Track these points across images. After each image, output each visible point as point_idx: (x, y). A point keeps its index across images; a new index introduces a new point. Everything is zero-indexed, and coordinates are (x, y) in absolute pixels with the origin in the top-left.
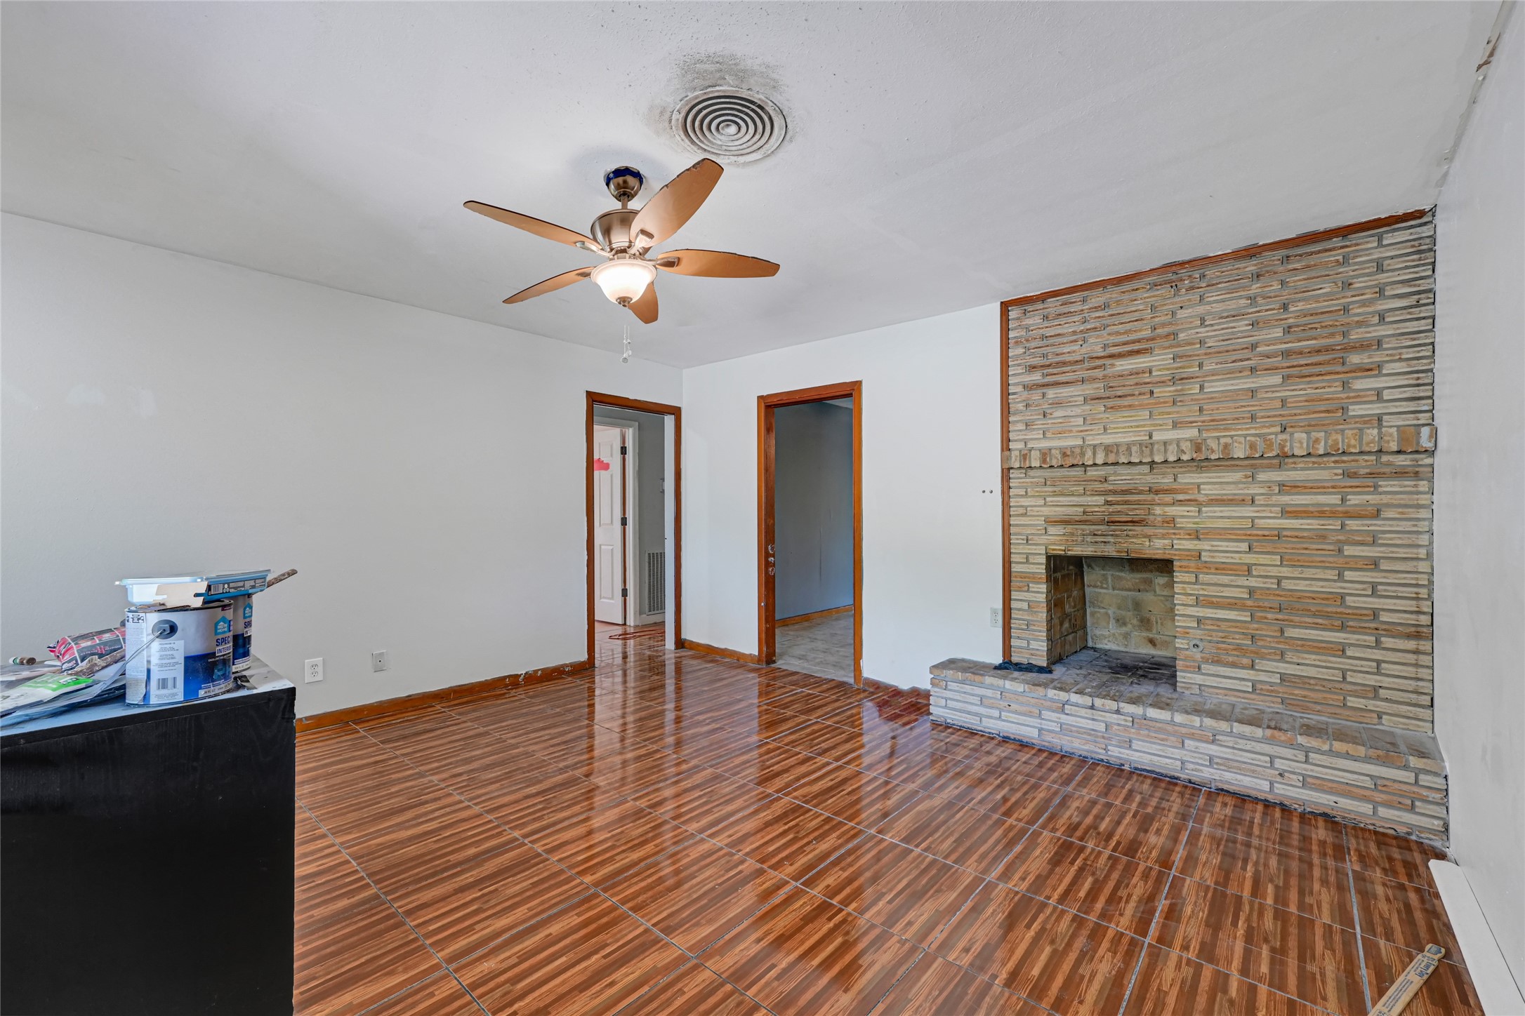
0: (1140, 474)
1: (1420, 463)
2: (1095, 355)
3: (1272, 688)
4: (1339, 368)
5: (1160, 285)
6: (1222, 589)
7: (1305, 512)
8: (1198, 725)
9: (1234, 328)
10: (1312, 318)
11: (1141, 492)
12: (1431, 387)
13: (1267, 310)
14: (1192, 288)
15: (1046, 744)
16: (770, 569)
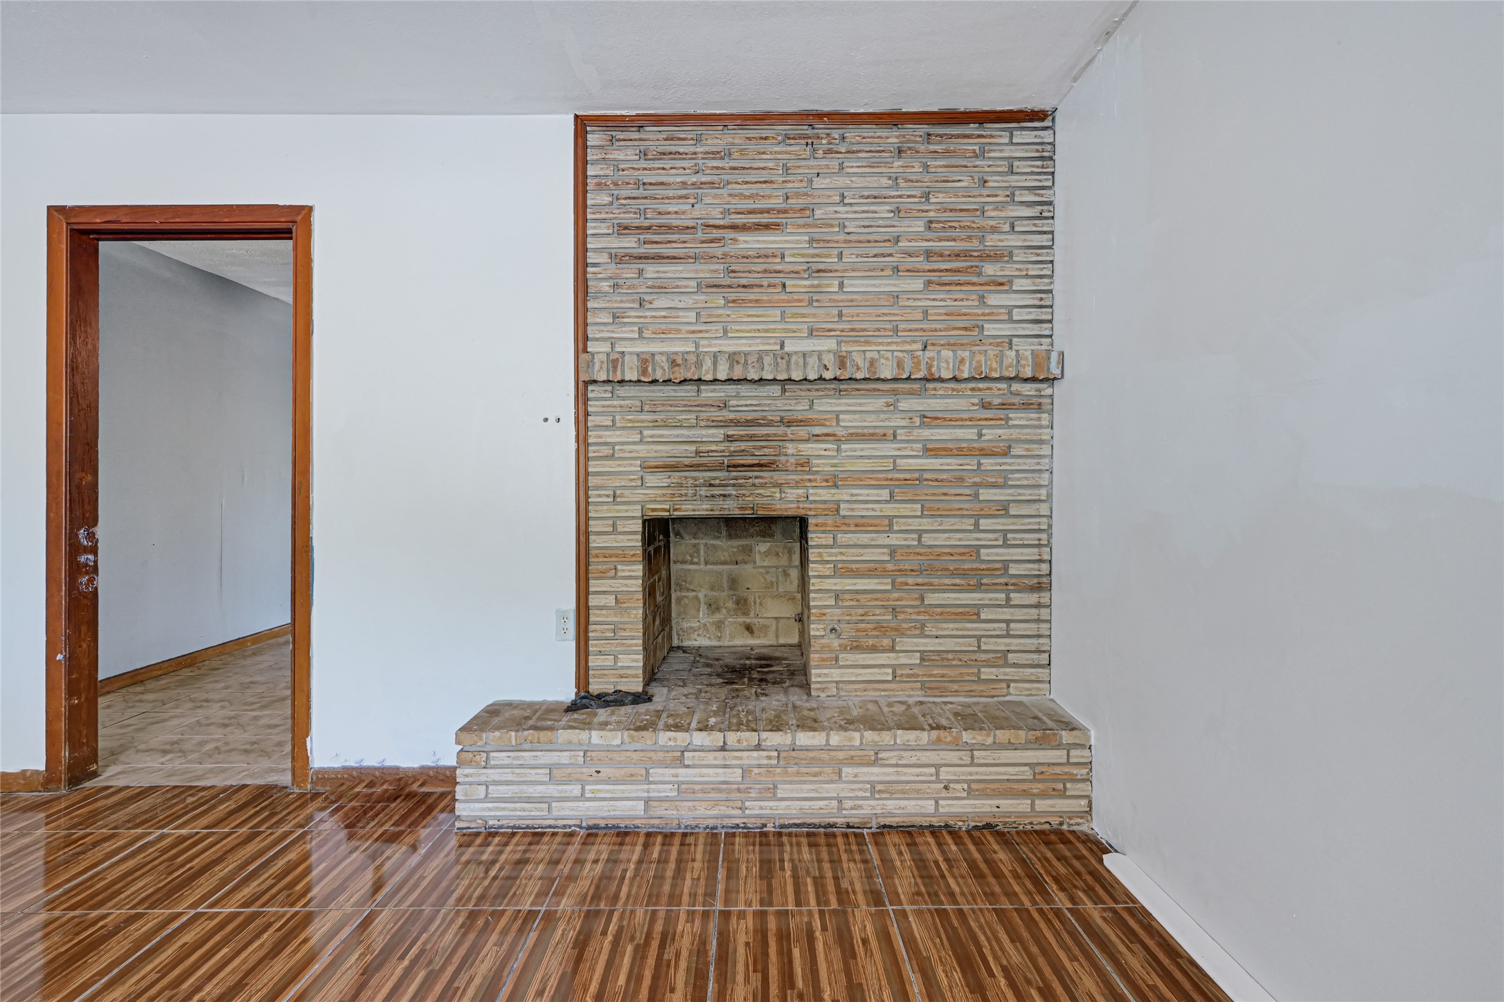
0: (768, 397)
1: (1042, 393)
2: (712, 222)
3: (912, 672)
4: (975, 279)
5: (794, 139)
6: (862, 551)
7: (945, 449)
8: (857, 743)
9: (876, 212)
10: (951, 214)
11: (770, 424)
12: (1051, 310)
13: (909, 196)
14: (830, 151)
15: (656, 822)
16: (85, 579)
